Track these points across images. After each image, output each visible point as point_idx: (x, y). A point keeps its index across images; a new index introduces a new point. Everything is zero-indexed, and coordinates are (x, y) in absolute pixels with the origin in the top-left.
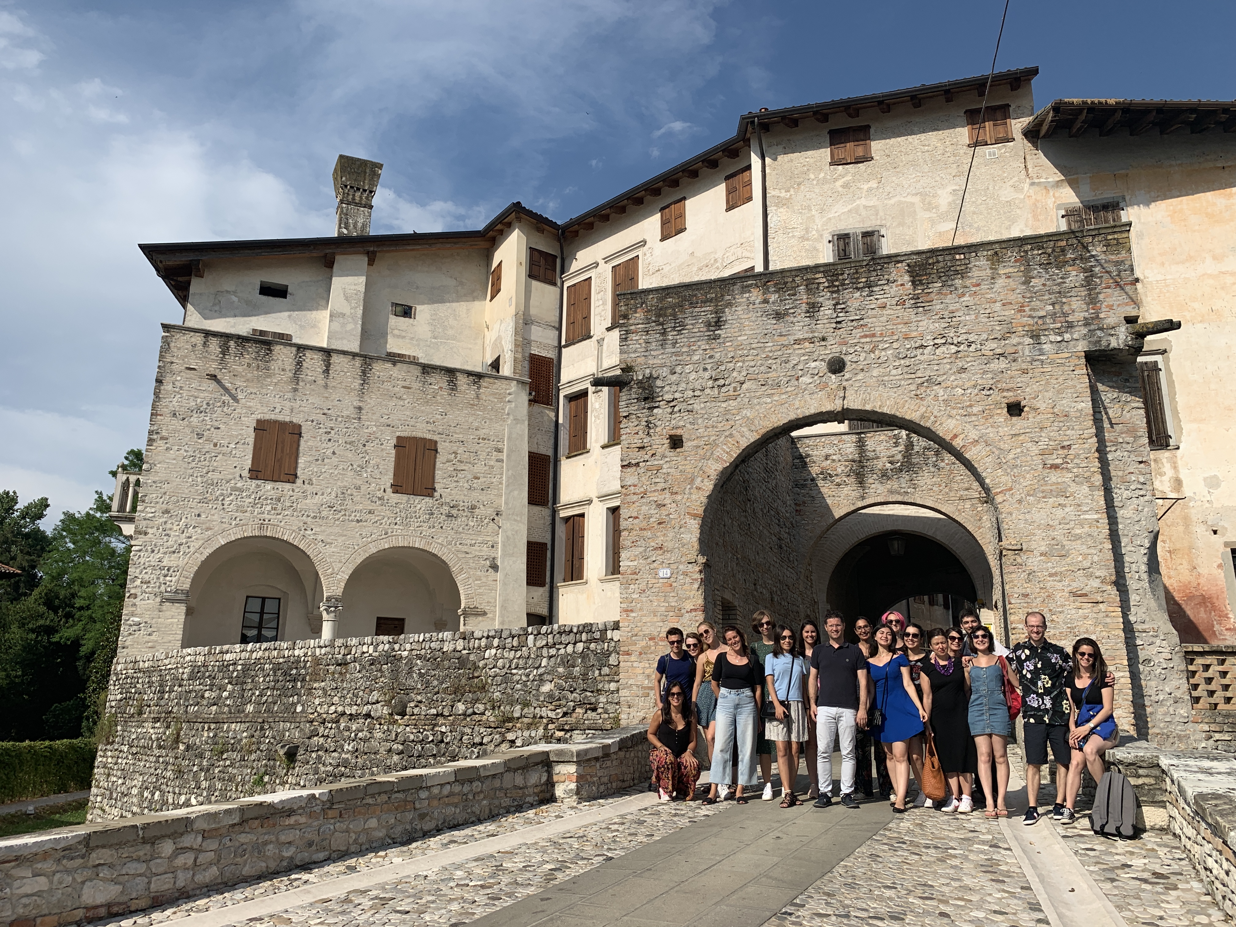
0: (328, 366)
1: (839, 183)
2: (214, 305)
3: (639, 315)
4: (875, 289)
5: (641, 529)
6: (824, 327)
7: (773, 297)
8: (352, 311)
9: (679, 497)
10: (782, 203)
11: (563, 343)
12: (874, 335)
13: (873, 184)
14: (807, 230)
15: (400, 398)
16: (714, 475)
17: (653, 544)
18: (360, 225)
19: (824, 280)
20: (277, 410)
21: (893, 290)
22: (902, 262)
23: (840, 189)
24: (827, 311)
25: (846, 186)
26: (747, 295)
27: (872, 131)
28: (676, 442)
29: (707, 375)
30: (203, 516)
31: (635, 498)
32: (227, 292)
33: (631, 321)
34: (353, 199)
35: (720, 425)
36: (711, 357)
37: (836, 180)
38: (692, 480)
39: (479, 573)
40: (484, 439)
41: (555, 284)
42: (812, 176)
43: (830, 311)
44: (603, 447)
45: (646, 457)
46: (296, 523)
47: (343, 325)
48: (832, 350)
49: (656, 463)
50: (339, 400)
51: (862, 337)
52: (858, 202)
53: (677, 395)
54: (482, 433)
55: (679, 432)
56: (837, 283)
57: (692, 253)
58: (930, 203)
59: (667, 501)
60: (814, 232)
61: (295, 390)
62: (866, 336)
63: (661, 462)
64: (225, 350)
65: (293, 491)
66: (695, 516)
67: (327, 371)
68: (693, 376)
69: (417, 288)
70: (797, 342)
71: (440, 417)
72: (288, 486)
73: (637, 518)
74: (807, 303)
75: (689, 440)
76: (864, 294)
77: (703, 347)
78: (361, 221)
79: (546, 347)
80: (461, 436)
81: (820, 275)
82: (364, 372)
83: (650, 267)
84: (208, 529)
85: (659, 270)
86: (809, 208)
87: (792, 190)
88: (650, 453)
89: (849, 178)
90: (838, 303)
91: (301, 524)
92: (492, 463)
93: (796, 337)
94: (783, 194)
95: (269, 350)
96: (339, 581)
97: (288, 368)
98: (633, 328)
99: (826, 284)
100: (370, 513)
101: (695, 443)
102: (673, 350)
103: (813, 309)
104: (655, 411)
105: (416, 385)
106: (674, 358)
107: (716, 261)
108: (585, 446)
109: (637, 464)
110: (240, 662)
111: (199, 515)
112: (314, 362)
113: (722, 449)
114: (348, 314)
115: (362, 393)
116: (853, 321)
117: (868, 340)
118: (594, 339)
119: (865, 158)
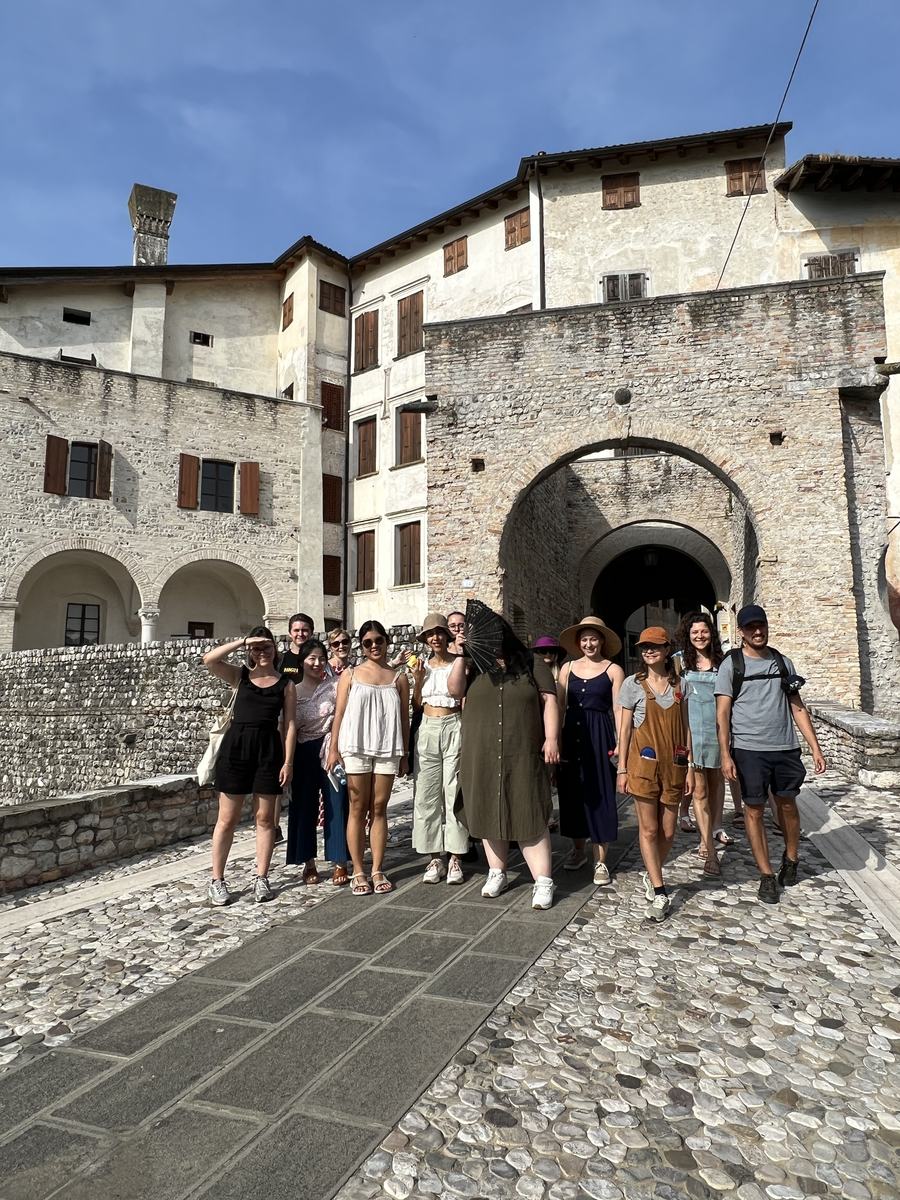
0: (135, 390)
1: (611, 227)
2: (20, 330)
3: (444, 345)
4: (659, 327)
5: (446, 545)
6: (612, 359)
7: (568, 333)
8: (154, 339)
9: (481, 516)
10: (561, 244)
11: (352, 372)
12: (656, 370)
13: (640, 229)
14: (580, 270)
15: (203, 422)
16: (513, 497)
17: (457, 558)
18: (157, 254)
19: (614, 318)
20: (89, 433)
21: (675, 328)
22: (683, 302)
23: (610, 233)
24: (615, 347)
25: (616, 230)
26: (543, 329)
27: (641, 178)
28: (478, 465)
29: (507, 403)
30: (25, 531)
31: (441, 516)
32: (32, 318)
33: (436, 352)
34: (150, 228)
35: (518, 450)
36: (510, 387)
37: (607, 224)
38: (493, 500)
39: (280, 583)
40: (281, 461)
41: (344, 316)
42: (585, 220)
43: (619, 347)
44: (391, 470)
45: (451, 479)
46: (112, 537)
47: (146, 352)
48: (619, 383)
49: (460, 484)
50: (147, 424)
51: (645, 371)
52: (627, 246)
53: (479, 422)
54: (279, 455)
55: (480, 456)
56: (624, 321)
57: (474, 290)
58: (690, 249)
59: (471, 519)
60: (586, 273)
61: (105, 414)
62: (649, 371)
63: (465, 484)
64: (35, 375)
65: (108, 507)
66: (495, 532)
67: (134, 396)
68: (494, 404)
69: (214, 317)
70: (589, 374)
71: (240, 440)
72: (102, 503)
73: (442, 534)
74: (598, 339)
75: (489, 463)
76: (649, 332)
77: (503, 377)
78: (158, 251)
79: (335, 375)
80: (260, 458)
81: (610, 313)
82: (169, 398)
83: (435, 301)
84: (31, 543)
85: (442, 305)
86: (582, 250)
87: (567, 233)
88: (454, 476)
89: (619, 222)
90: (625, 340)
91: (117, 539)
92: (289, 484)
93: (587, 370)
94: (559, 236)
95: (79, 375)
96: (155, 590)
97: (97, 392)
98: (437, 358)
99: (615, 321)
100: (180, 528)
101: (495, 466)
102: (476, 380)
103: (604, 343)
104: (459, 436)
105: (217, 410)
106: (476, 388)
107: (496, 297)
108: (374, 469)
109: (443, 486)
110: (75, 662)
111: (21, 530)
112: (120, 387)
113: (521, 473)
114: (149, 341)
115: (167, 418)
116: (638, 356)
117: (652, 374)
118: (381, 369)
119: (634, 204)
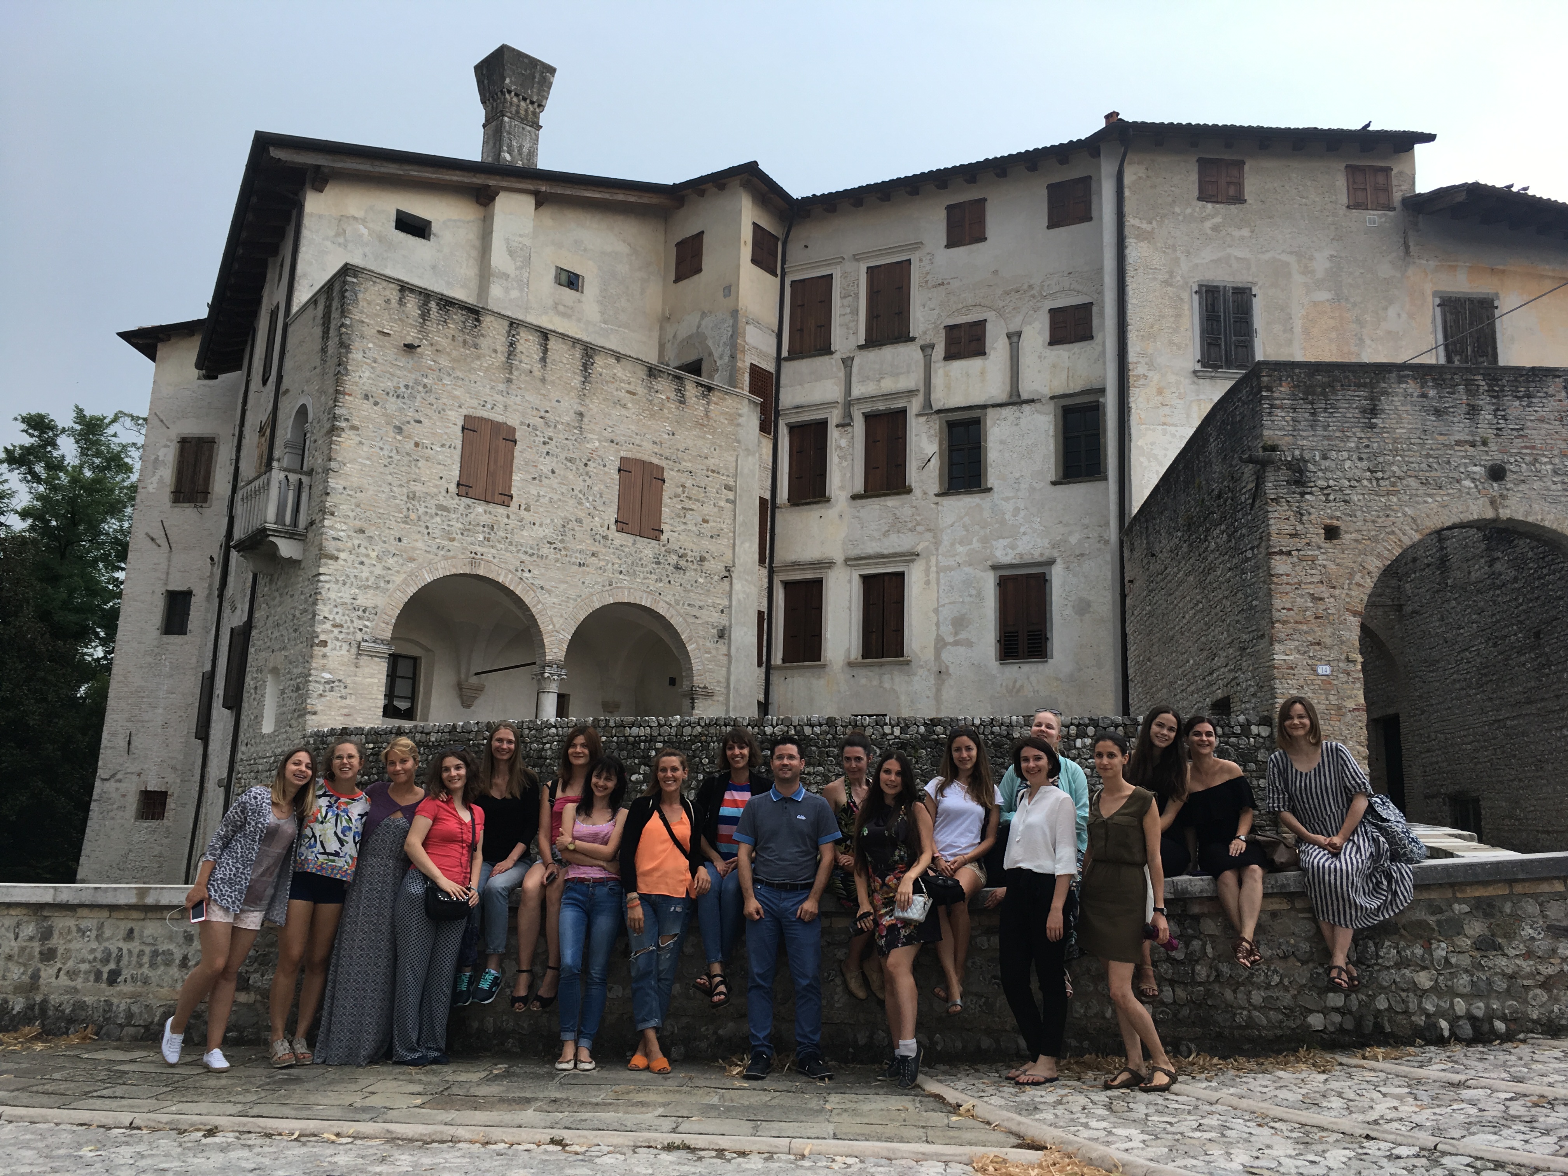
0: (545, 351)
1: (1208, 224)
2: (338, 235)
3: (1285, 389)
4: (1534, 400)
5: (1296, 622)
6: (1484, 430)
7: (1432, 393)
8: (518, 272)
9: (1337, 592)
10: (1146, 236)
11: (785, 353)
12: (1533, 448)
13: (1245, 232)
14: (1171, 273)
15: (624, 406)
16: (1376, 574)
17: (1310, 639)
18: (525, 150)
19: (1483, 383)
20: (489, 406)
21: (1552, 404)
23: (1209, 232)
24: (1486, 415)
25: (1215, 229)
26: (1404, 386)
27: (1246, 167)
28: (1332, 533)
29: (1365, 464)
30: (405, 541)
31: (1288, 588)
32: (355, 218)
33: (1275, 395)
34: (518, 112)
35: (1379, 520)
36: (1367, 446)
37: (1203, 220)
38: (1351, 575)
39: (708, 644)
40: (713, 471)
41: (776, 276)
42: (1177, 210)
43: (1490, 417)
44: (855, 497)
45: (1299, 546)
46: (512, 559)
47: (507, 290)
48: (1493, 455)
49: (1310, 553)
50: (558, 401)
51: (1523, 448)
52: (1229, 250)
53: (1331, 483)
54: (711, 462)
55: (1335, 523)
56: (1496, 389)
57: (995, 272)
58: (1306, 267)
59: (1325, 595)
60: (1179, 278)
61: (509, 381)
62: (1526, 447)
63: (1317, 553)
64: (425, 315)
65: (508, 517)
66: (1355, 614)
67: (544, 360)
68: (1348, 464)
69: (585, 250)
70: (1458, 443)
71: (666, 436)
72: (501, 510)
73: (1289, 610)
74: (1468, 405)
75: (1346, 532)
76: (1524, 404)
77: (1359, 435)
78: (527, 146)
80: (689, 464)
81: (1480, 377)
82: (585, 367)
83: (929, 277)
84: (412, 559)
85: (943, 284)
86: (1174, 247)
87: (1154, 222)
88: (1304, 541)
89: (1218, 220)
90: (1498, 410)
91: (518, 563)
92: (722, 504)
93: (1457, 438)
94: (1144, 226)
95: (478, 320)
96: (561, 642)
97: (499, 348)
98: (1277, 402)
99: (1486, 388)
100: (593, 555)
101: (1353, 536)
102: (1325, 433)
103: (1473, 411)
104: (1308, 497)
105: (641, 390)
106: (1326, 442)
107: (1031, 287)
108: (823, 493)
109: (1289, 553)
111: (400, 540)
112: (528, 344)
113: (1385, 548)
114: (512, 275)
115: (582, 397)
116: (1512, 429)
117: (1528, 451)
118: (837, 356)
119: (1239, 199)
